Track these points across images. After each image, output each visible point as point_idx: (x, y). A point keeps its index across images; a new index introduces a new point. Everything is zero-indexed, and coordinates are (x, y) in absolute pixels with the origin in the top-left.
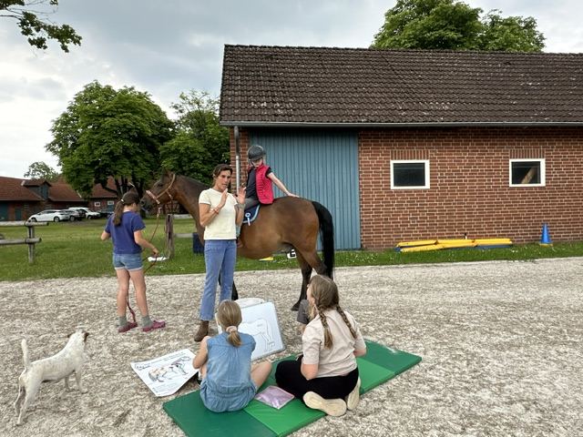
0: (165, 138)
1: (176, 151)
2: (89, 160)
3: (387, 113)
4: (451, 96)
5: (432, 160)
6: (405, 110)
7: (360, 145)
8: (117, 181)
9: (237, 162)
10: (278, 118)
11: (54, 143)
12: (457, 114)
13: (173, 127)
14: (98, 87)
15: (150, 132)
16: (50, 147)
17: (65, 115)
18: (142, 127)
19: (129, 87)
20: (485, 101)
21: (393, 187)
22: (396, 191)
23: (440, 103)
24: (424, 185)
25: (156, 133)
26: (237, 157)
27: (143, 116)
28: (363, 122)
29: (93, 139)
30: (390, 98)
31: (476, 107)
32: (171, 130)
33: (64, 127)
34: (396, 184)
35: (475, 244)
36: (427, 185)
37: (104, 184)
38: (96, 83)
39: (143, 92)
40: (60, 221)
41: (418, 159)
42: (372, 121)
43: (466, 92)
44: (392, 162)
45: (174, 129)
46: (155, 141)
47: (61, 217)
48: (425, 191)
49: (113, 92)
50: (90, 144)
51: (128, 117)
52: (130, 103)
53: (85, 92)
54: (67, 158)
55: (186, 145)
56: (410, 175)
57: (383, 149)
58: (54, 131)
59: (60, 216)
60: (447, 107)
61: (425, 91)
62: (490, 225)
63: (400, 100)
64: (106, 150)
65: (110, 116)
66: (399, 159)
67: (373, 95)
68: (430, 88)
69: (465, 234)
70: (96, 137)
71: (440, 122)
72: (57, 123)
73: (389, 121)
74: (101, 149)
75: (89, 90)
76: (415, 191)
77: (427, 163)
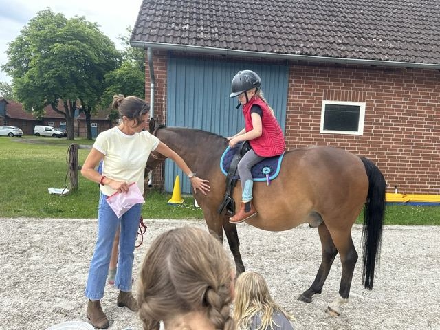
0: (112, 66)
1: (120, 80)
2: (39, 83)
3: (324, 46)
4: (396, 34)
5: (369, 104)
6: (345, 44)
7: (290, 81)
8: (65, 104)
9: (152, 90)
10: (200, 42)
11: (9, 65)
12: (404, 53)
13: (120, 58)
14: (51, 14)
15: (97, 60)
16: (6, 68)
17: (20, 39)
18: (90, 55)
19: (81, 16)
20: (433, 42)
21: (322, 131)
22: (326, 136)
23: (385, 40)
24: (356, 130)
25: (104, 61)
26: (152, 85)
27: (91, 45)
28: (297, 54)
29: (43, 63)
30: (329, 31)
31: (424, 47)
32: (118, 60)
33: (19, 51)
34: (326, 127)
35: (406, 200)
36: (360, 131)
37: (54, 105)
38: (49, 10)
39: (93, 22)
40: (13, 136)
41: (353, 101)
42: (307, 54)
43: (412, 31)
44: (325, 103)
45: (121, 59)
46: (102, 69)
47: (15, 133)
48: (357, 137)
49: (65, 20)
50: (40, 67)
51: (77, 45)
52: (79, 32)
53: (39, 18)
54: (19, 79)
55: (129, 75)
56: (343, 119)
57: (316, 87)
58: (9, 53)
59: (13, 132)
60: (391, 45)
61: (367, 27)
62: (424, 179)
63: (339, 34)
64: (55, 74)
65: (59, 42)
66: (332, 100)
67: (310, 26)
68: (373, 25)
69: (396, 187)
70: (45, 61)
71: (384, 60)
72: (12, 45)
73: (327, 55)
74: (51, 73)
75: (42, 16)
76: (347, 136)
77: (363, 106)
